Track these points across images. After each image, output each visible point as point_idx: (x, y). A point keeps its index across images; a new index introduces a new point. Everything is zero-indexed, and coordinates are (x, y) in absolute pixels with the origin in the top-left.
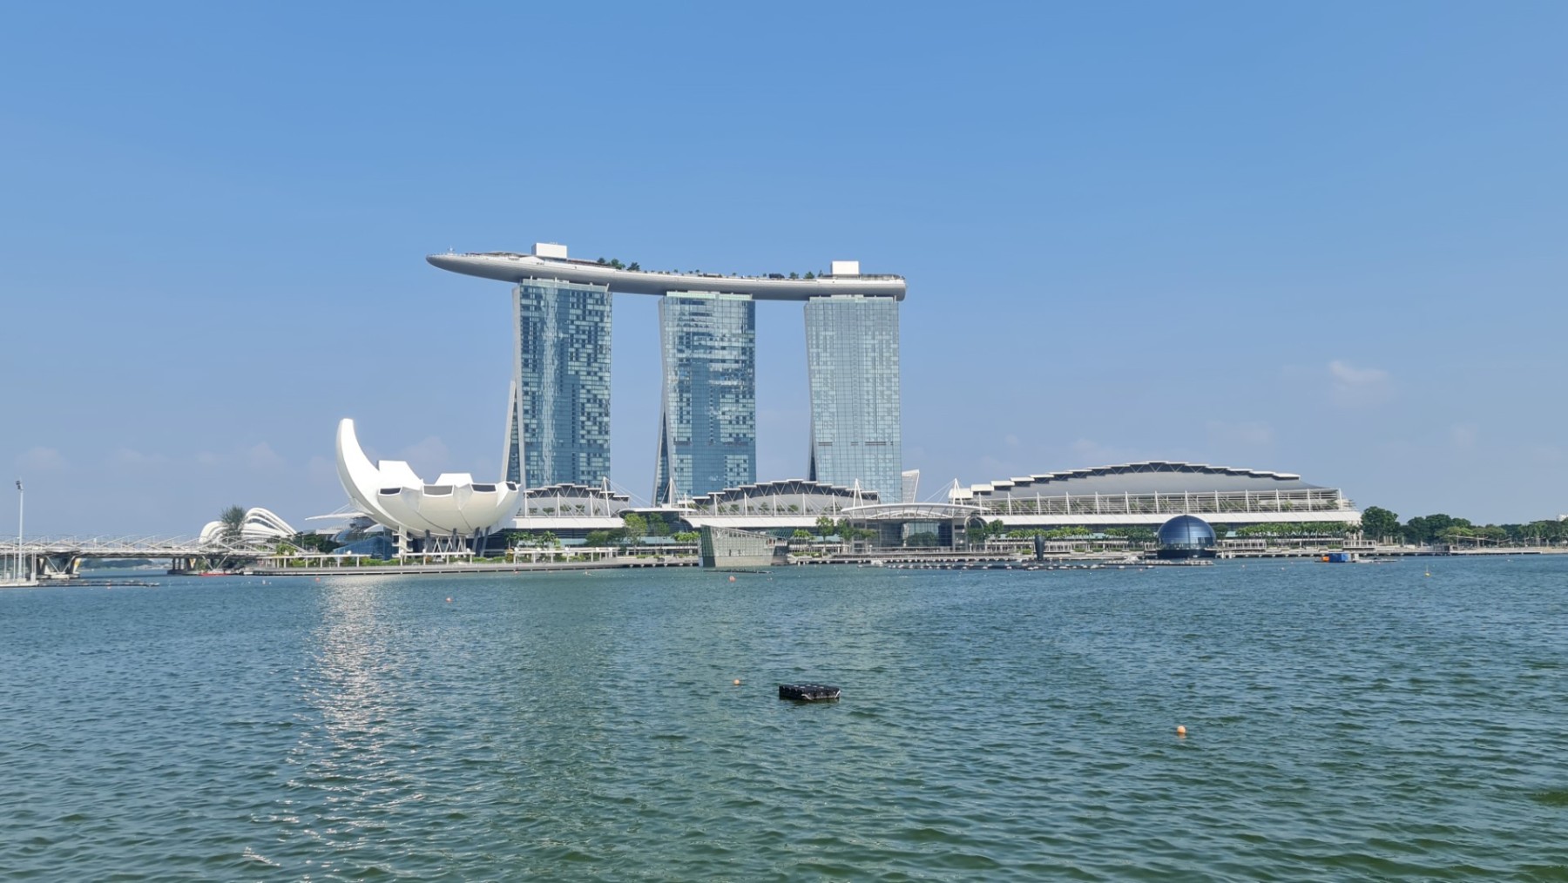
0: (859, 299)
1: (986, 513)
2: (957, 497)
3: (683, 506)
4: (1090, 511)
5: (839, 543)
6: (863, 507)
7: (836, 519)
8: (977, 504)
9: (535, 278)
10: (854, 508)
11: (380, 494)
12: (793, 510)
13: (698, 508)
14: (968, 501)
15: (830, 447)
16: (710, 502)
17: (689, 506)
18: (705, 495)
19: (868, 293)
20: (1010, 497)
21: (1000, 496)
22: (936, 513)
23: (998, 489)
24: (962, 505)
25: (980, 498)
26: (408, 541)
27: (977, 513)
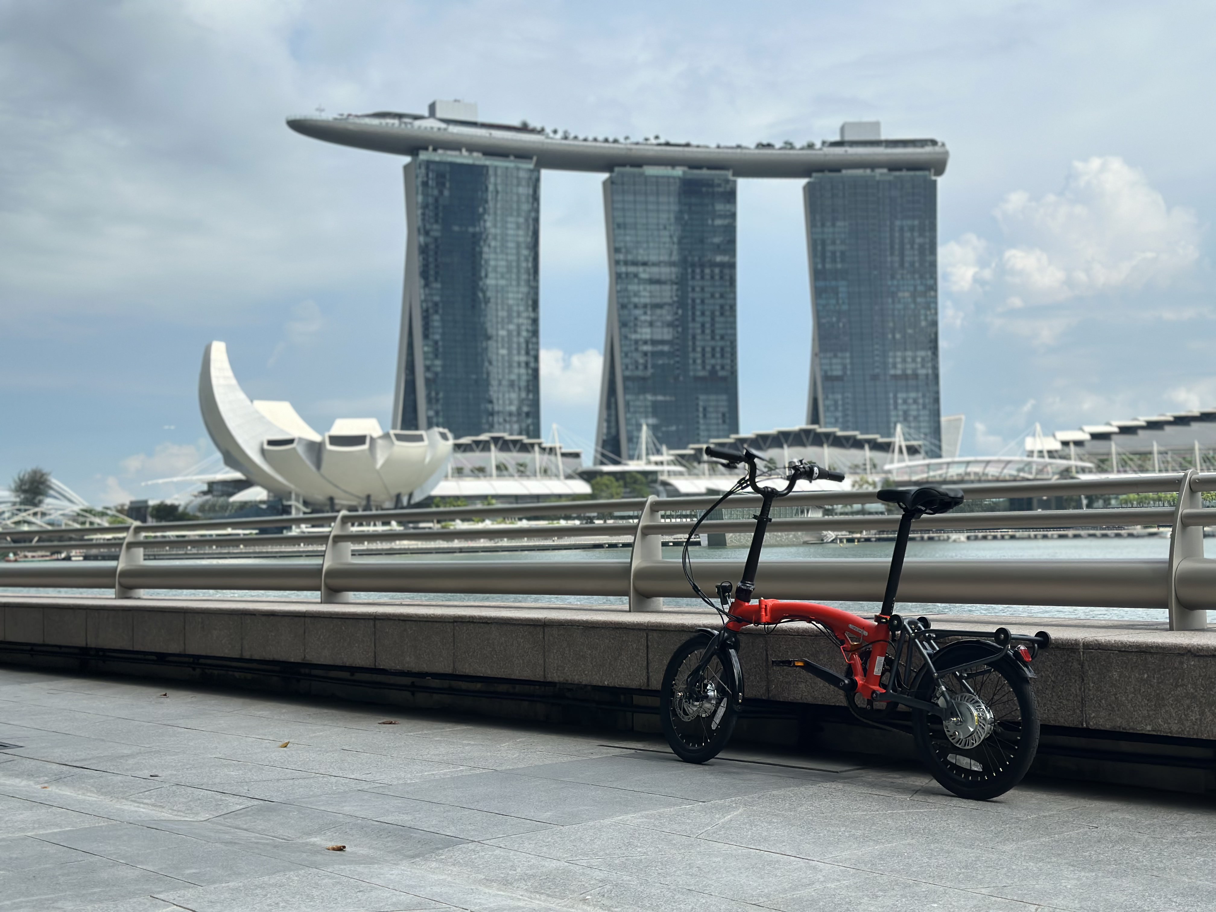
0: (881, 174)
1: (1083, 470)
2: (1040, 449)
3: (661, 463)
6: (908, 464)
7: (877, 481)
8: (1068, 457)
9: (435, 150)
11: (265, 447)
13: (682, 466)
14: (1052, 454)
15: (840, 383)
16: (696, 457)
18: (689, 449)
19: (894, 166)
20: (1114, 447)
21: (1100, 447)
22: (1011, 471)
23: (1097, 437)
24: (1046, 459)
25: (1072, 450)
26: (304, 512)
27: (1068, 470)
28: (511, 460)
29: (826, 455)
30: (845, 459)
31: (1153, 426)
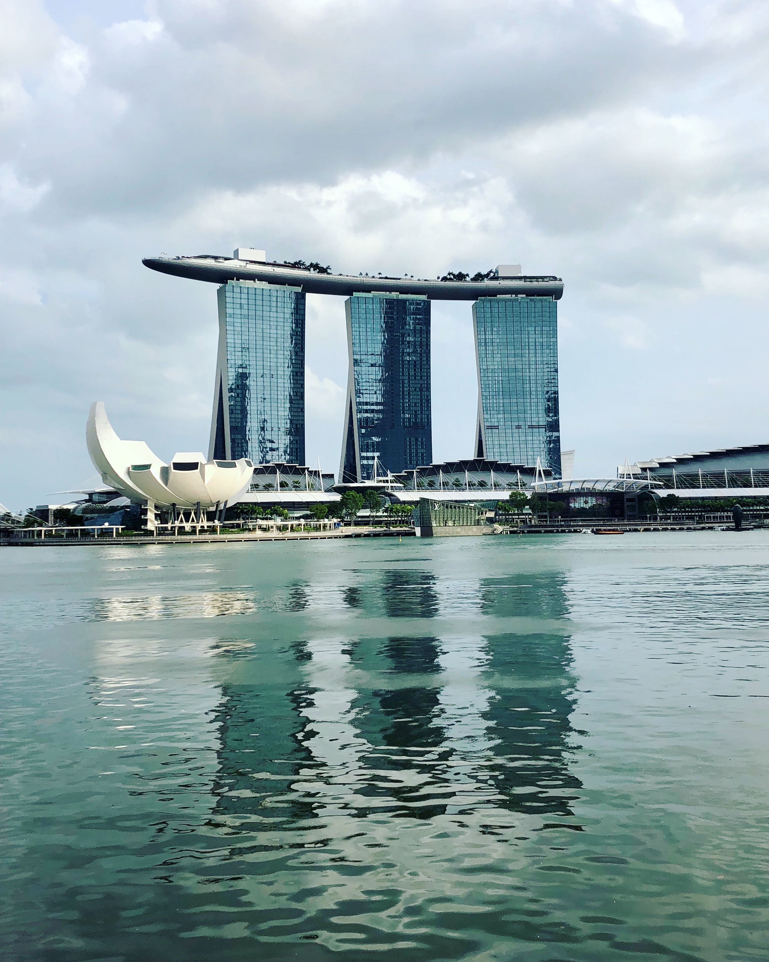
2: (628, 473)
4: (747, 485)
7: (527, 493)
8: (645, 478)
10: (538, 483)
12: (483, 485)
14: (636, 476)
16: (410, 478)
17: (392, 482)
18: (406, 472)
19: (530, 293)
20: (674, 472)
21: (665, 472)
22: (610, 487)
23: (663, 465)
24: (632, 479)
25: (649, 474)
26: (155, 514)
27: (646, 487)
28: (290, 479)
29: (492, 477)
30: (504, 479)
31: (697, 458)
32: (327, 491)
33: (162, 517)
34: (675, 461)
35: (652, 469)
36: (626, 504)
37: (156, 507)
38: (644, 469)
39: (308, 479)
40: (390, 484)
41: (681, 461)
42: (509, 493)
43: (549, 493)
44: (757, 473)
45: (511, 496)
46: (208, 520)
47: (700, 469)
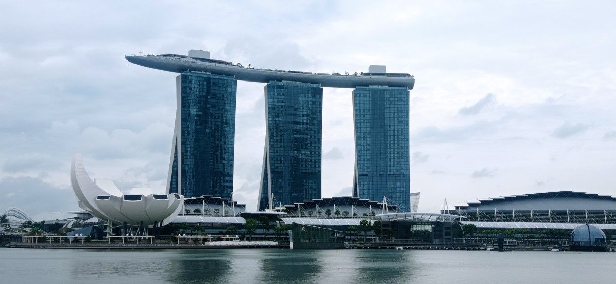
0: (386, 88)
1: (464, 220)
2: (446, 209)
3: (279, 211)
4: (528, 220)
5: (374, 236)
6: (388, 214)
7: (372, 222)
8: (458, 214)
9: (190, 72)
10: (383, 214)
11: (97, 199)
12: (346, 215)
13: (288, 212)
14: (452, 212)
15: (367, 177)
16: (295, 209)
17: (283, 211)
18: (293, 204)
19: (391, 85)
20: (478, 210)
21: (473, 209)
22: (434, 219)
23: (471, 205)
24: (449, 215)
25: (460, 210)
26: (113, 229)
27: (458, 219)
28: (212, 208)
29: (352, 210)
30: (361, 212)
31: (496, 201)
32: (237, 216)
33: (117, 231)
34: (480, 202)
35: (463, 208)
36: (444, 231)
37: (114, 225)
38: (457, 208)
39: (223, 208)
40: (281, 213)
41: (484, 203)
42: (361, 221)
43: (391, 222)
44: (535, 212)
45: (361, 223)
46: (149, 235)
47: (496, 209)
